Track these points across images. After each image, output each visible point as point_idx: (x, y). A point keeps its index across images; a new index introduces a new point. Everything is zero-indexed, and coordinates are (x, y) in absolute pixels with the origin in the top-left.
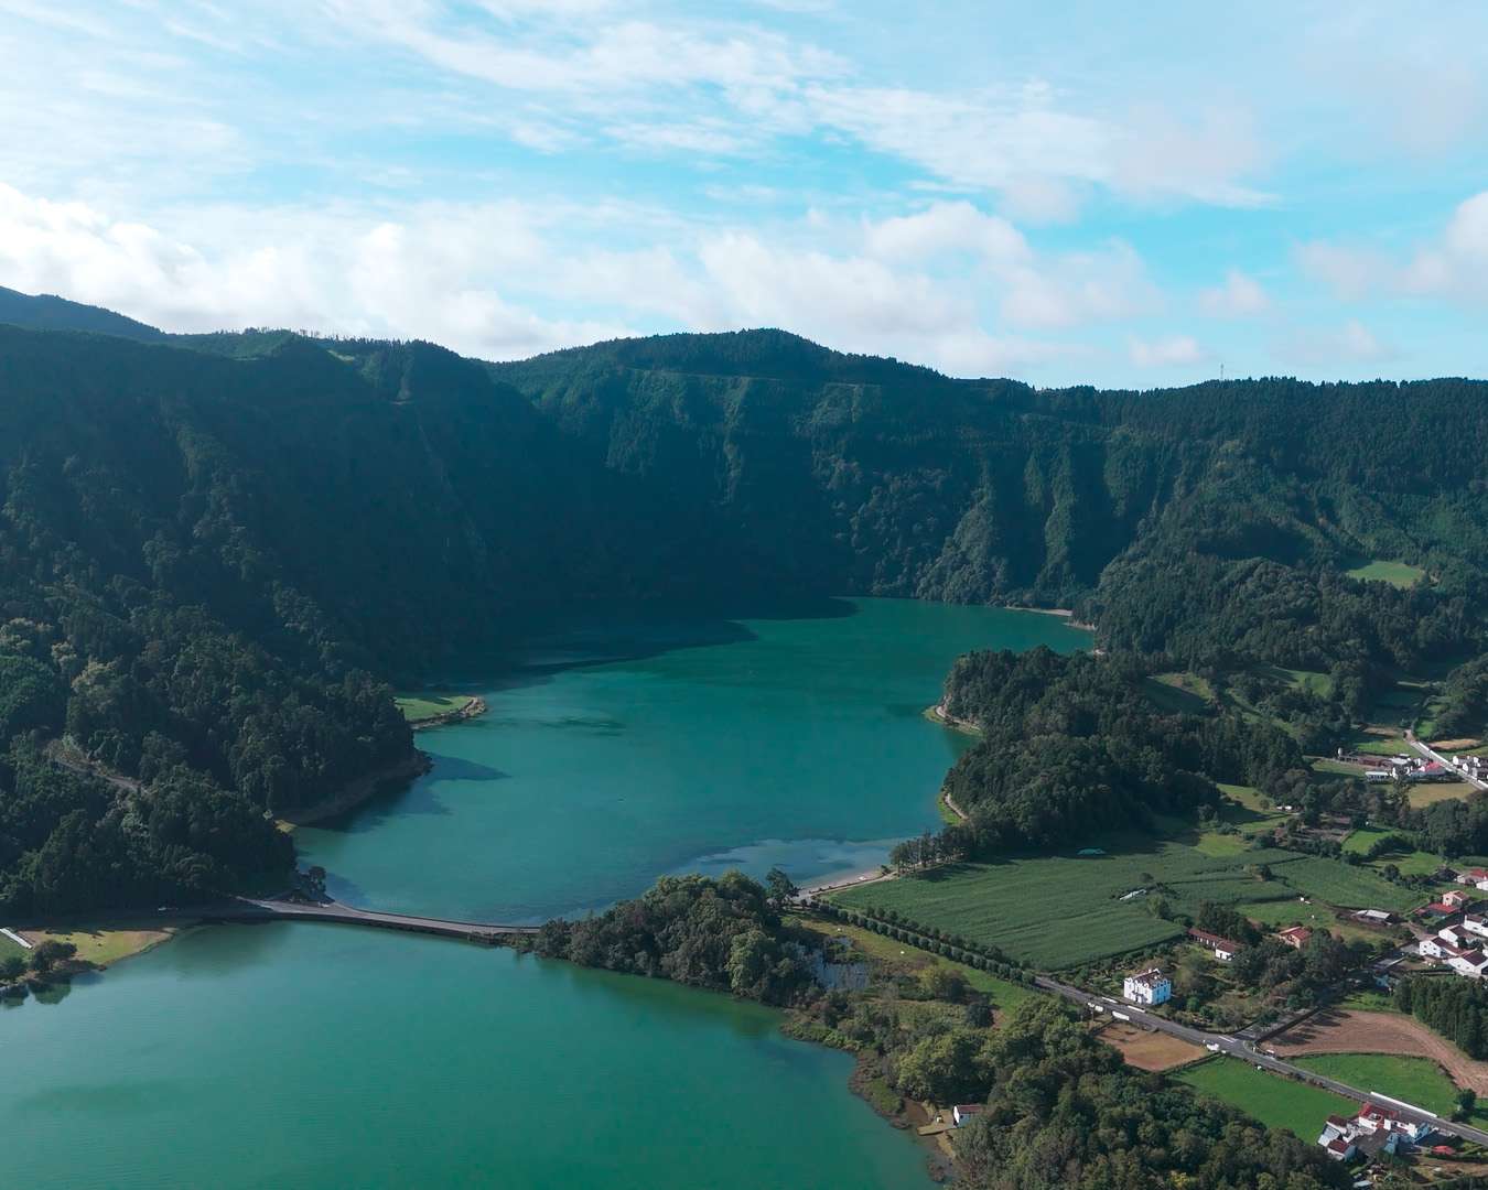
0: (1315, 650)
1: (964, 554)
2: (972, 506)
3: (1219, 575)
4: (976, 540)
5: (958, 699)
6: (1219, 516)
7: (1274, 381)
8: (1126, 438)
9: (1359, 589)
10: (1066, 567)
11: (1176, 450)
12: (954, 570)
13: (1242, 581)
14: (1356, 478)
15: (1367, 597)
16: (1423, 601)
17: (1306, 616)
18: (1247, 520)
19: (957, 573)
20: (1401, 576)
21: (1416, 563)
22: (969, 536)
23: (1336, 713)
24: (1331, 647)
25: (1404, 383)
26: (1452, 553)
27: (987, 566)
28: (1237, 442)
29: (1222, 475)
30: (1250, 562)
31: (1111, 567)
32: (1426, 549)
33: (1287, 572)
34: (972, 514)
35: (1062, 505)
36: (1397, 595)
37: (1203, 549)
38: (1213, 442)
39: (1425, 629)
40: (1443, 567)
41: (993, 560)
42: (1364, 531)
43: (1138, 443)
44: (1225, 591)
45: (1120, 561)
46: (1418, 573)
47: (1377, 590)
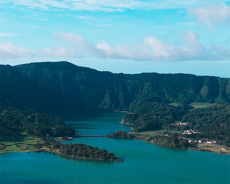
0: (167, 113)
1: (106, 102)
2: (106, 94)
3: (151, 105)
4: (108, 100)
5: (125, 120)
6: (148, 96)
7: (154, 73)
8: (130, 82)
9: (170, 106)
10: (124, 104)
11: (139, 85)
12: (105, 105)
13: (155, 105)
14: (167, 89)
15: (172, 107)
16: (179, 108)
17: (165, 110)
18: (152, 96)
19: (105, 106)
20: (175, 104)
21: (177, 103)
22: (106, 100)
23: (171, 120)
24: (169, 113)
25: (174, 74)
26: (182, 101)
27: (111, 104)
28: (148, 83)
29: (147, 89)
30: (155, 103)
31: (131, 104)
32: (178, 101)
33: (160, 104)
34: (106, 96)
35: (121, 94)
36: (175, 107)
37: (147, 101)
38: (144, 83)
39: (179, 111)
40: (181, 103)
41: (112, 103)
42: (169, 98)
43: (132, 83)
44: (153, 106)
45: (132, 103)
46: (178, 104)
47: (173, 106)
